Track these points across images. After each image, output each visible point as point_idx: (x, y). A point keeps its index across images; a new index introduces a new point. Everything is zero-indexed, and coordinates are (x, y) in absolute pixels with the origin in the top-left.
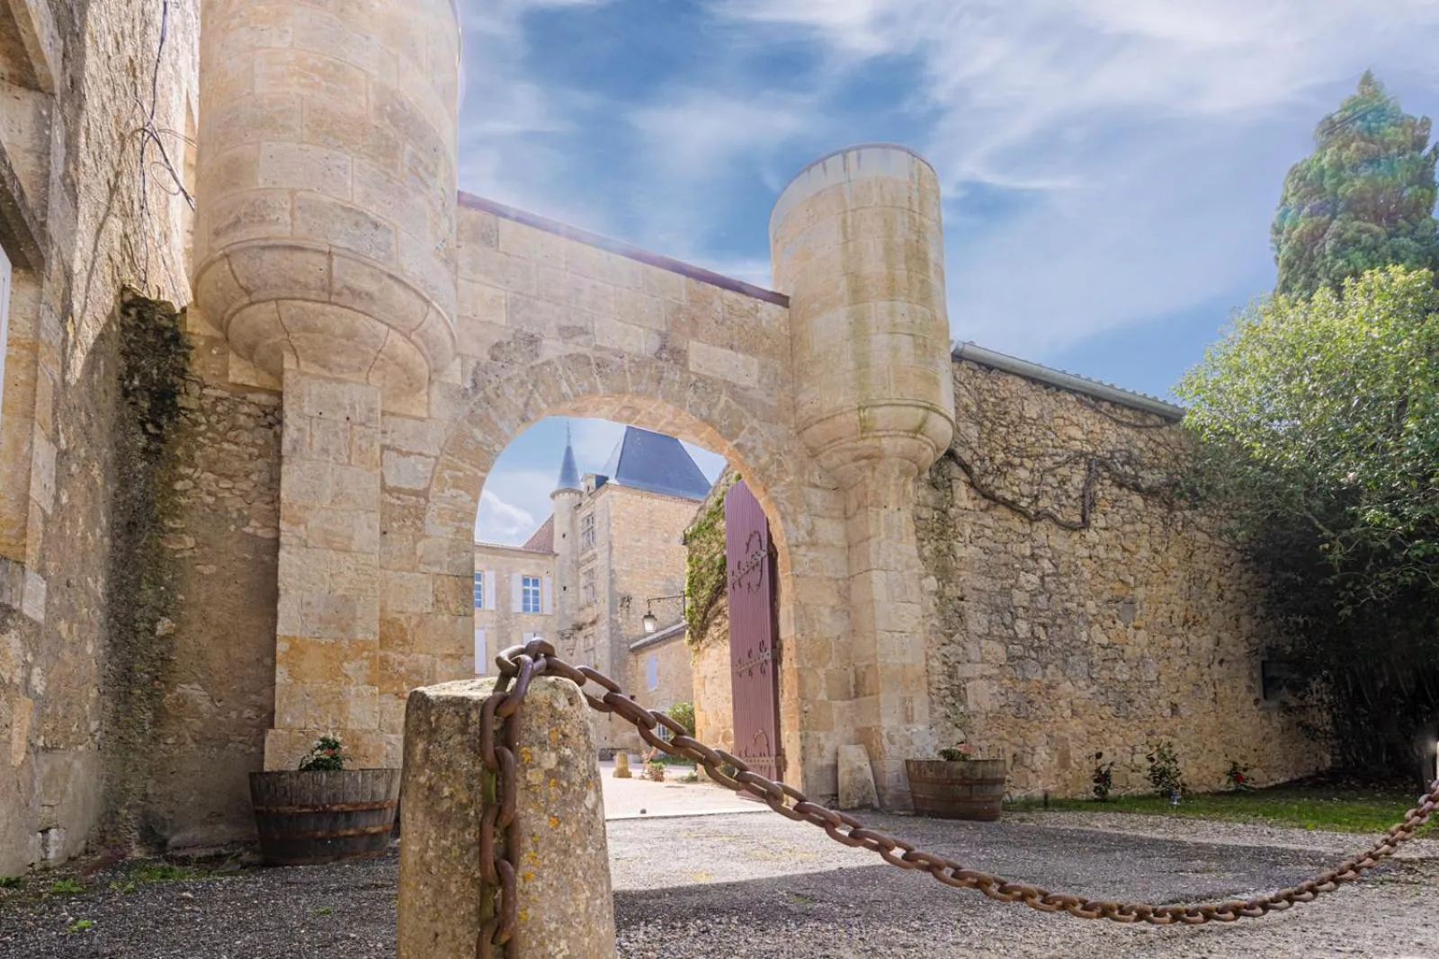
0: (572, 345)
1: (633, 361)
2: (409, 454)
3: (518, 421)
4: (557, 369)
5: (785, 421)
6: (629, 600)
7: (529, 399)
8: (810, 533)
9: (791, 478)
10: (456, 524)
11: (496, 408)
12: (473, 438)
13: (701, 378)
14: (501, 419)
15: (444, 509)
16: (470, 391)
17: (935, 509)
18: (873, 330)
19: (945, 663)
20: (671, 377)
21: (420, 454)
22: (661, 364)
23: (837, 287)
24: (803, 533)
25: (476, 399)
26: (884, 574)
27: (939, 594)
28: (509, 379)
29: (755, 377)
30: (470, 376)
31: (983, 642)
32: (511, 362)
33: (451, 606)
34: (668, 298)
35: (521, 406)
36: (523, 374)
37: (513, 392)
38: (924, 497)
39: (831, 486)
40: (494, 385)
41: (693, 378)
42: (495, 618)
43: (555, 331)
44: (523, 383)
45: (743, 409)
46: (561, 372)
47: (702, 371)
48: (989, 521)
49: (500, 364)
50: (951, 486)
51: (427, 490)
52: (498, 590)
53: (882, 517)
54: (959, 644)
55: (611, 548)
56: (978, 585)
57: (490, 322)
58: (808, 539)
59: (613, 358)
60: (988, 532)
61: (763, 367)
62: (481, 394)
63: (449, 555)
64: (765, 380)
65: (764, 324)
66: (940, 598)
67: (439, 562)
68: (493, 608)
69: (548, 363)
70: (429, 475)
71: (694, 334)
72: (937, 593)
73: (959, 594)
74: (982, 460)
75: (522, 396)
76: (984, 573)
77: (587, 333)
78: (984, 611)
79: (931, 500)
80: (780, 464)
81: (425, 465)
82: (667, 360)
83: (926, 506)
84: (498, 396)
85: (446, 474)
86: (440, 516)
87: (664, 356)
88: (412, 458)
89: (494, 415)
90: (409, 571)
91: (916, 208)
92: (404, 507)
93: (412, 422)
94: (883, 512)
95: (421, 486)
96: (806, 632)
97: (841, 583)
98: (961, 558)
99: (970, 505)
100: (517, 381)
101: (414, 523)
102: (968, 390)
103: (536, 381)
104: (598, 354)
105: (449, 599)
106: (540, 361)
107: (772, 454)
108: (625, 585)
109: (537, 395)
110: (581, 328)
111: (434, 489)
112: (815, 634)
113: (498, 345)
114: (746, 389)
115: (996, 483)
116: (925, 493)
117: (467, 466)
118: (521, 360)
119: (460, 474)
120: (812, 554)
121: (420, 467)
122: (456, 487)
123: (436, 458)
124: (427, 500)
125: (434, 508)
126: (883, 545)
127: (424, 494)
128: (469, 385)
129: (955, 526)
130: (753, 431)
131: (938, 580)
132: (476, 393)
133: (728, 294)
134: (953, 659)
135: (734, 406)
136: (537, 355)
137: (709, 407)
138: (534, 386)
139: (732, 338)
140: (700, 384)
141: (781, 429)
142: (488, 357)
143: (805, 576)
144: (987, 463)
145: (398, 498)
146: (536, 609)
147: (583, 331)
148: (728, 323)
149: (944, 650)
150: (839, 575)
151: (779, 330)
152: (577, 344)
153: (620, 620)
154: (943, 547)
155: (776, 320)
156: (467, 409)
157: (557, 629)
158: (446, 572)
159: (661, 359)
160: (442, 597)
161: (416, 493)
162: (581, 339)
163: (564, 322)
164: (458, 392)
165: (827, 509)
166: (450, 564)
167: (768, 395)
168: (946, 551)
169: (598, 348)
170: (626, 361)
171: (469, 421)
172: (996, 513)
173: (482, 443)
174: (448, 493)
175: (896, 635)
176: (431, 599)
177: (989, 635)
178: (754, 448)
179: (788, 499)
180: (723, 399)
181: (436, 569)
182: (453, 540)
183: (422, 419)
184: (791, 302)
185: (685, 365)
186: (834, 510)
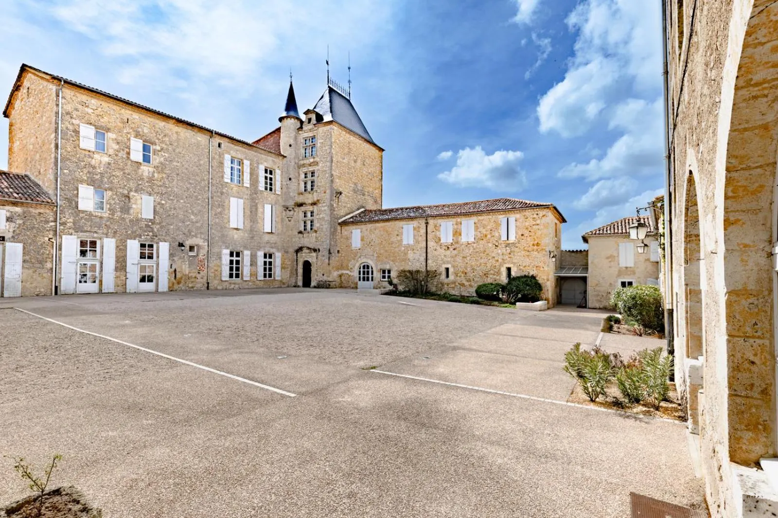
6: (341, 193)
42: (249, 192)
52: (251, 174)
55: (332, 161)
68: (248, 186)
108: (339, 184)
146: (271, 189)
153: (335, 205)
157: (283, 204)
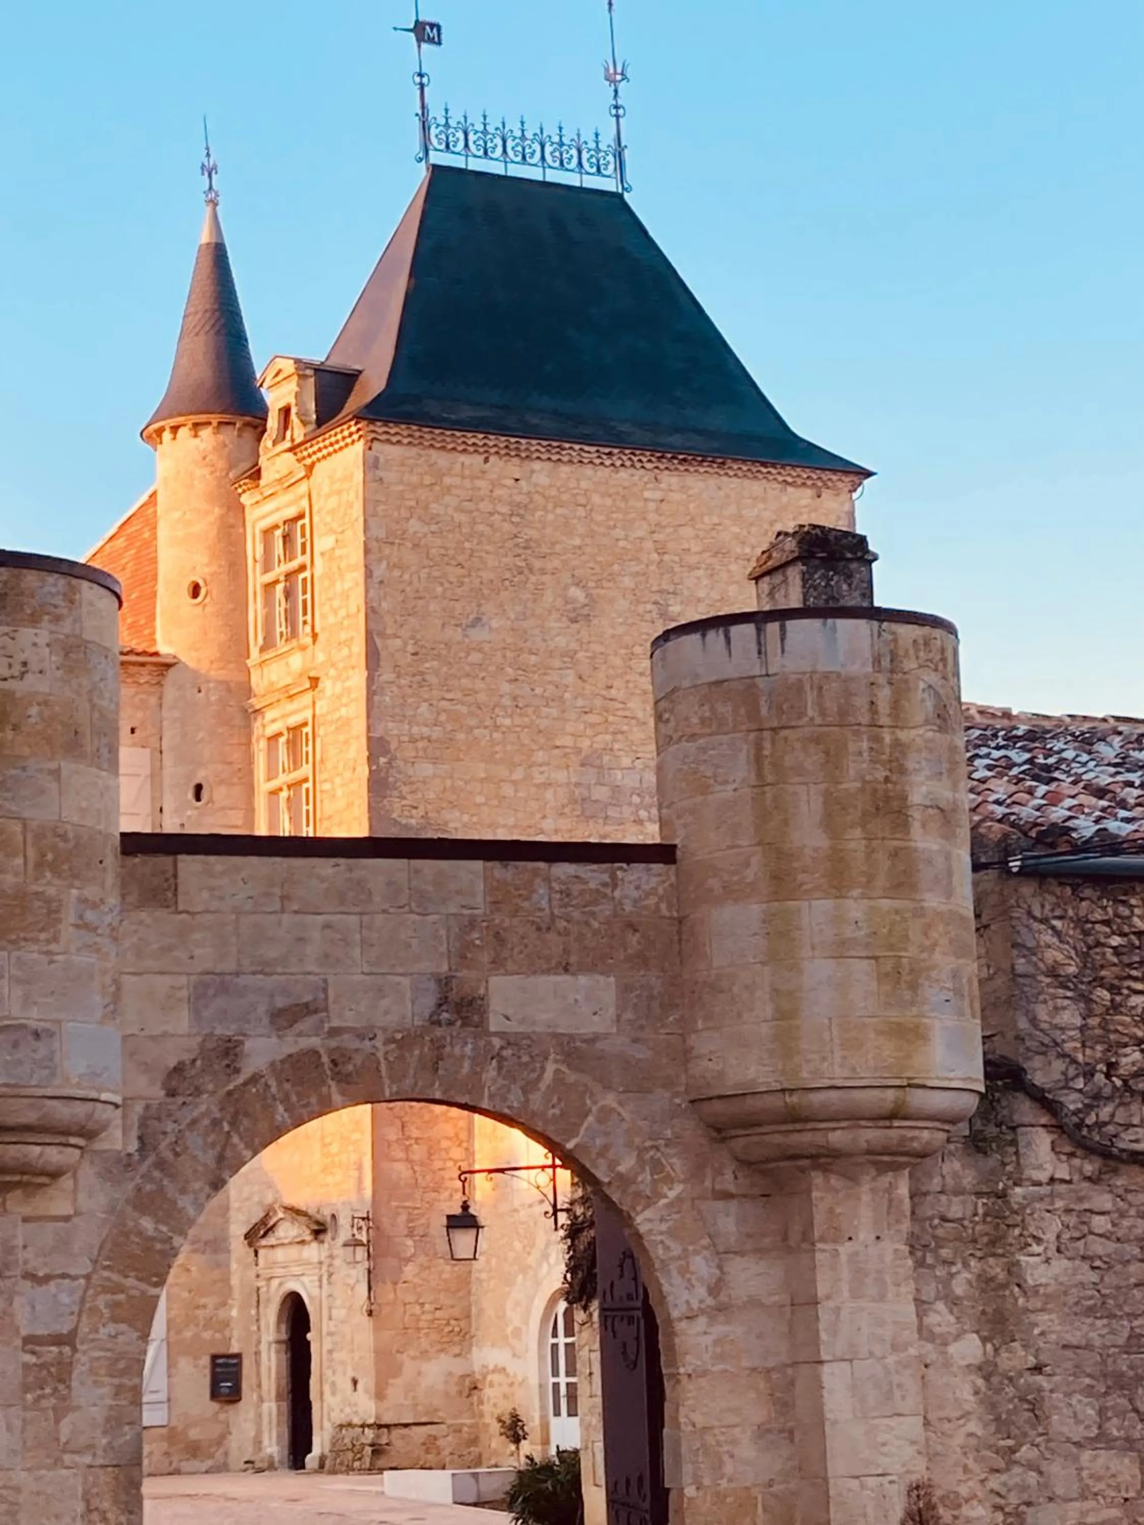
0: (289, 1039)
1: (393, 1040)
2: (47, 1279)
3: (207, 1189)
4: (267, 1086)
5: (668, 1083)
7: (224, 1148)
8: (715, 1289)
9: (678, 1189)
10: (116, 1381)
11: (172, 1177)
12: (140, 1233)
13: (510, 1040)
14: (183, 1191)
15: (98, 1359)
16: (136, 1157)
17: (979, 1194)
18: (806, 952)
19: (998, 1508)
20: (457, 1050)
21: (64, 1276)
22: (439, 1032)
23: (747, 864)
24: (702, 1291)
25: (143, 1168)
26: (845, 1365)
27: (986, 1370)
28: (194, 1122)
29: (612, 1011)
30: (134, 1133)
31: (1086, 1456)
32: (198, 1092)
33: (109, 1515)
34: (453, 910)
35: (212, 1164)
36: (215, 1109)
37: (200, 1141)
38: (956, 1175)
39: (756, 1191)
40: (171, 1138)
41: (497, 1042)
43: (266, 1021)
44: (216, 1123)
45: (586, 1079)
46: (274, 1089)
47: (513, 1027)
48: (1104, 1201)
49: (180, 1100)
50: (1014, 1143)
51: (74, 1332)
53: (843, 1258)
54: (1031, 1466)
56: (1074, 1338)
57: (165, 1035)
58: (710, 1301)
59: (356, 1044)
60: (1100, 1223)
61: (625, 989)
62: (151, 1159)
63: (105, 1433)
64: (629, 1015)
65: (628, 908)
66: (987, 1378)
67: (90, 1447)
69: (254, 1079)
70: (76, 1309)
71: (498, 964)
72: (980, 1368)
73: (1032, 1361)
74: (1089, 1074)
75: (213, 1145)
76: (1090, 1311)
77: (316, 1011)
78: (1089, 1391)
79: (969, 1179)
80: (657, 1167)
81: (71, 1292)
82: (450, 1023)
83: (959, 1192)
84: (177, 1155)
85: (101, 1301)
86: (92, 1371)
87: (445, 1016)
88: (52, 1286)
89: (171, 1189)
90: (49, 1468)
91: (884, 720)
92: (41, 1366)
93: (51, 1226)
94: (845, 1249)
95: (65, 1328)
96: (706, 1482)
97: (775, 1376)
98: (1035, 1289)
99: (1063, 1173)
100: (206, 1122)
101: (55, 1390)
102: (1056, 932)
103: (236, 1114)
104: (333, 1043)
105: (106, 1505)
106: (241, 1079)
107: (641, 1151)
109: (235, 1139)
110: (306, 1005)
111: (84, 1329)
112: (724, 1483)
113: (178, 1069)
114: (593, 1039)
115: (1121, 1116)
116: (957, 1165)
117: (131, 1282)
118: (211, 1087)
119: (121, 1297)
120: (719, 1329)
121: (64, 1299)
122: (115, 1319)
123: (88, 1277)
124: (75, 1350)
125: (84, 1359)
126: (844, 1314)
127: (66, 1340)
128: (133, 1147)
129: (1023, 1225)
130: (605, 1114)
131: (984, 1340)
132: (143, 1158)
133: (564, 870)
134: (1014, 1499)
135: (572, 1077)
136: (237, 1071)
137: (525, 1091)
138: (233, 1124)
139: (566, 951)
140: (507, 1053)
141: (661, 1099)
142: (162, 1093)
143: (705, 1373)
144: (1100, 1078)
145: (33, 1353)
147: (308, 1010)
148: (561, 924)
149: (994, 1482)
150: (770, 1364)
151: (657, 909)
152: (300, 1034)
154: (996, 1268)
155: (653, 892)
156: (131, 1186)
158: (100, 1461)
159: (439, 1023)
160: (95, 1502)
161: (58, 1340)
162: (306, 1024)
163: (281, 1002)
164: (119, 1161)
165: (749, 1236)
166: (110, 1446)
167: (635, 1041)
168: (1002, 1276)
169: (334, 1032)
170: (378, 1043)
171: (135, 1207)
172: (1120, 1182)
173: (153, 1239)
174: (103, 1332)
175: (871, 1482)
176: (80, 1507)
177: (1102, 1440)
178: (606, 1148)
179: (671, 1233)
180: (550, 1068)
181: (87, 1459)
182: (111, 1408)
183: (67, 1219)
184: (679, 854)
185: (481, 1024)
186: (764, 1235)
